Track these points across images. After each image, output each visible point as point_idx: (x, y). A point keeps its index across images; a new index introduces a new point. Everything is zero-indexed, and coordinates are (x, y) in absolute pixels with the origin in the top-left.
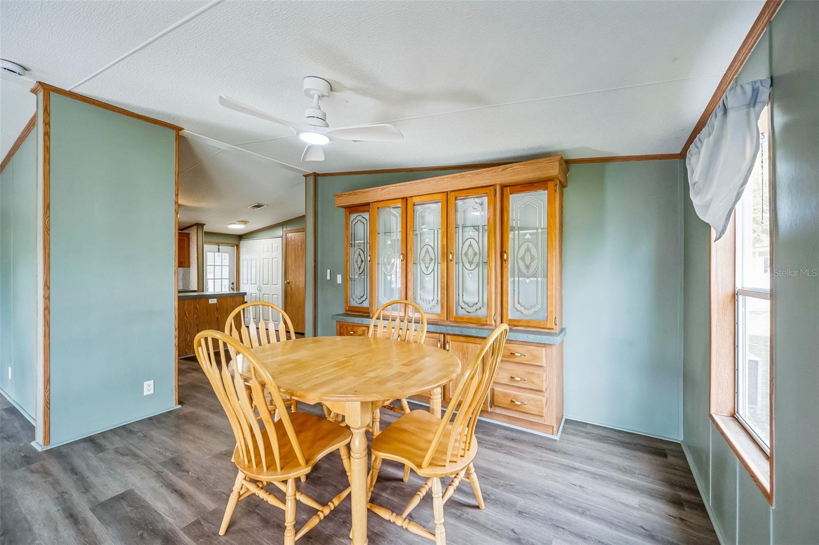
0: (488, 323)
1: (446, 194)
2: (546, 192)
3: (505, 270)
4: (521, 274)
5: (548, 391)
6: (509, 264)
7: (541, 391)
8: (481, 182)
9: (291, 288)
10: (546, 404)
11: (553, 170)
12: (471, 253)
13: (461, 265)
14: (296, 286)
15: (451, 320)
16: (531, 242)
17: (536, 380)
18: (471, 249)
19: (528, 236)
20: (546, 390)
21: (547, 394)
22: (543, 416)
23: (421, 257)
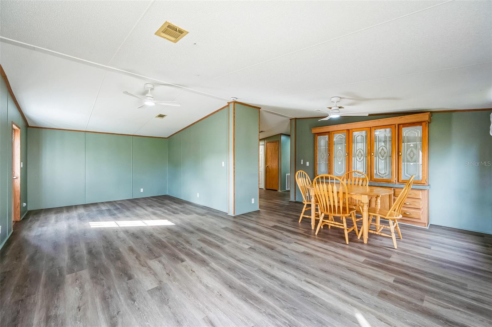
0: (392, 181)
1: (370, 128)
2: (421, 126)
3: (400, 159)
4: (408, 161)
5: (423, 209)
6: (402, 157)
7: (419, 209)
8: (388, 123)
9: (269, 169)
10: (422, 214)
11: (426, 117)
12: (383, 152)
13: (377, 158)
14: (271, 168)
15: (372, 180)
16: (413, 148)
17: (417, 204)
18: (383, 151)
19: (412, 145)
20: (422, 208)
21: (422, 210)
22: (420, 219)
23: (357, 154)
